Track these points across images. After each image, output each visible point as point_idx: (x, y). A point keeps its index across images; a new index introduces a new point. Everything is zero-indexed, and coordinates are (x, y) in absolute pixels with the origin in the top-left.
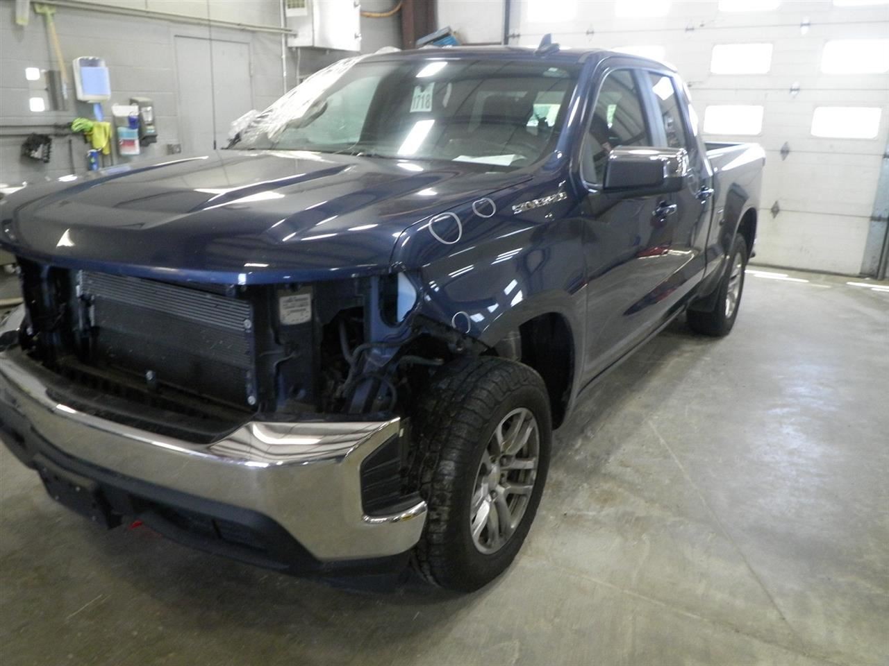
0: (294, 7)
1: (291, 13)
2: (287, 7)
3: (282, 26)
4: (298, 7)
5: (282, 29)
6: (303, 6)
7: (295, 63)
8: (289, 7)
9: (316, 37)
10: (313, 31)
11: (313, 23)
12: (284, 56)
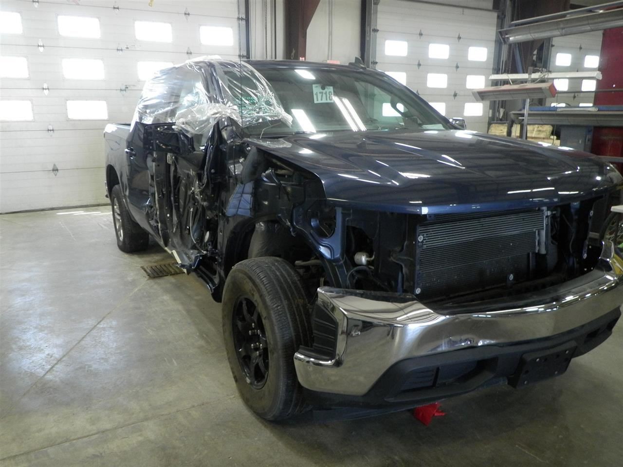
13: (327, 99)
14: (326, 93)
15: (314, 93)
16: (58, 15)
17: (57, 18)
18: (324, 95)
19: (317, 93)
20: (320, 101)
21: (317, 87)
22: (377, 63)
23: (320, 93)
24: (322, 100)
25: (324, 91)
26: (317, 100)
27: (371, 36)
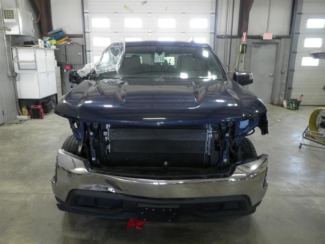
0: (8, 18)
1: (6, 21)
2: (4, 18)
3: (3, 26)
4: (10, 18)
5: (3, 27)
6: (13, 18)
7: (9, 42)
8: (5, 18)
9: (21, 31)
10: (19, 28)
11: (19, 25)
12: (5, 39)
13: (160, 61)
14: (160, 57)
15: (155, 57)
16: (124, 18)
17: (124, 19)
18: (159, 58)
19: (156, 57)
20: (157, 62)
21: (157, 54)
22: (299, 33)
23: (158, 57)
24: (158, 61)
25: (160, 56)
26: (156, 61)
27: (297, 17)
